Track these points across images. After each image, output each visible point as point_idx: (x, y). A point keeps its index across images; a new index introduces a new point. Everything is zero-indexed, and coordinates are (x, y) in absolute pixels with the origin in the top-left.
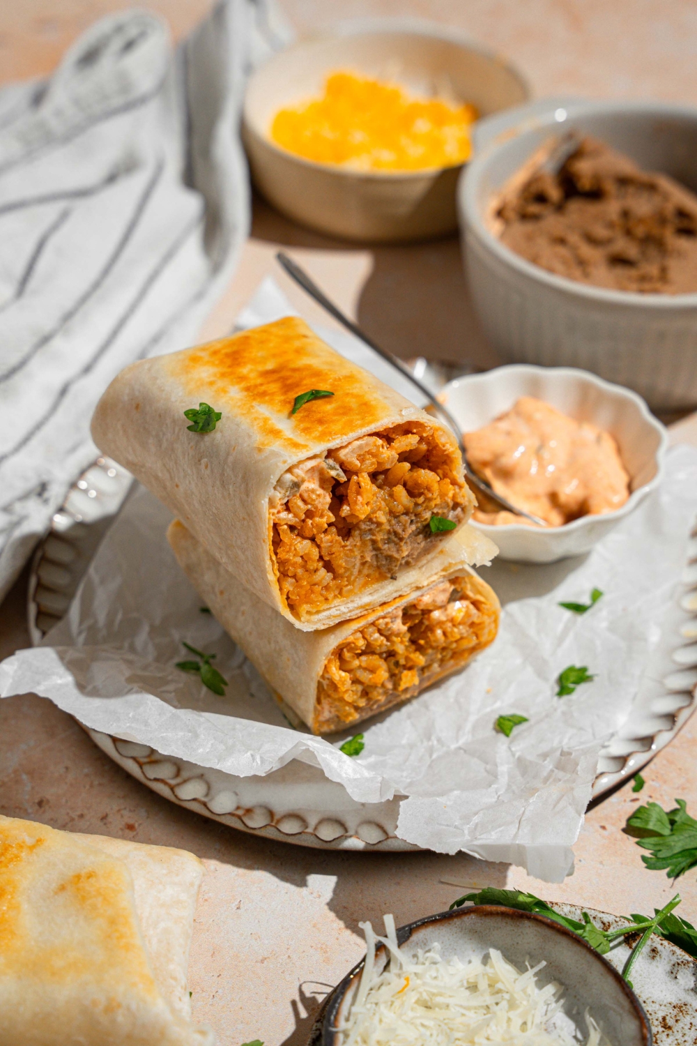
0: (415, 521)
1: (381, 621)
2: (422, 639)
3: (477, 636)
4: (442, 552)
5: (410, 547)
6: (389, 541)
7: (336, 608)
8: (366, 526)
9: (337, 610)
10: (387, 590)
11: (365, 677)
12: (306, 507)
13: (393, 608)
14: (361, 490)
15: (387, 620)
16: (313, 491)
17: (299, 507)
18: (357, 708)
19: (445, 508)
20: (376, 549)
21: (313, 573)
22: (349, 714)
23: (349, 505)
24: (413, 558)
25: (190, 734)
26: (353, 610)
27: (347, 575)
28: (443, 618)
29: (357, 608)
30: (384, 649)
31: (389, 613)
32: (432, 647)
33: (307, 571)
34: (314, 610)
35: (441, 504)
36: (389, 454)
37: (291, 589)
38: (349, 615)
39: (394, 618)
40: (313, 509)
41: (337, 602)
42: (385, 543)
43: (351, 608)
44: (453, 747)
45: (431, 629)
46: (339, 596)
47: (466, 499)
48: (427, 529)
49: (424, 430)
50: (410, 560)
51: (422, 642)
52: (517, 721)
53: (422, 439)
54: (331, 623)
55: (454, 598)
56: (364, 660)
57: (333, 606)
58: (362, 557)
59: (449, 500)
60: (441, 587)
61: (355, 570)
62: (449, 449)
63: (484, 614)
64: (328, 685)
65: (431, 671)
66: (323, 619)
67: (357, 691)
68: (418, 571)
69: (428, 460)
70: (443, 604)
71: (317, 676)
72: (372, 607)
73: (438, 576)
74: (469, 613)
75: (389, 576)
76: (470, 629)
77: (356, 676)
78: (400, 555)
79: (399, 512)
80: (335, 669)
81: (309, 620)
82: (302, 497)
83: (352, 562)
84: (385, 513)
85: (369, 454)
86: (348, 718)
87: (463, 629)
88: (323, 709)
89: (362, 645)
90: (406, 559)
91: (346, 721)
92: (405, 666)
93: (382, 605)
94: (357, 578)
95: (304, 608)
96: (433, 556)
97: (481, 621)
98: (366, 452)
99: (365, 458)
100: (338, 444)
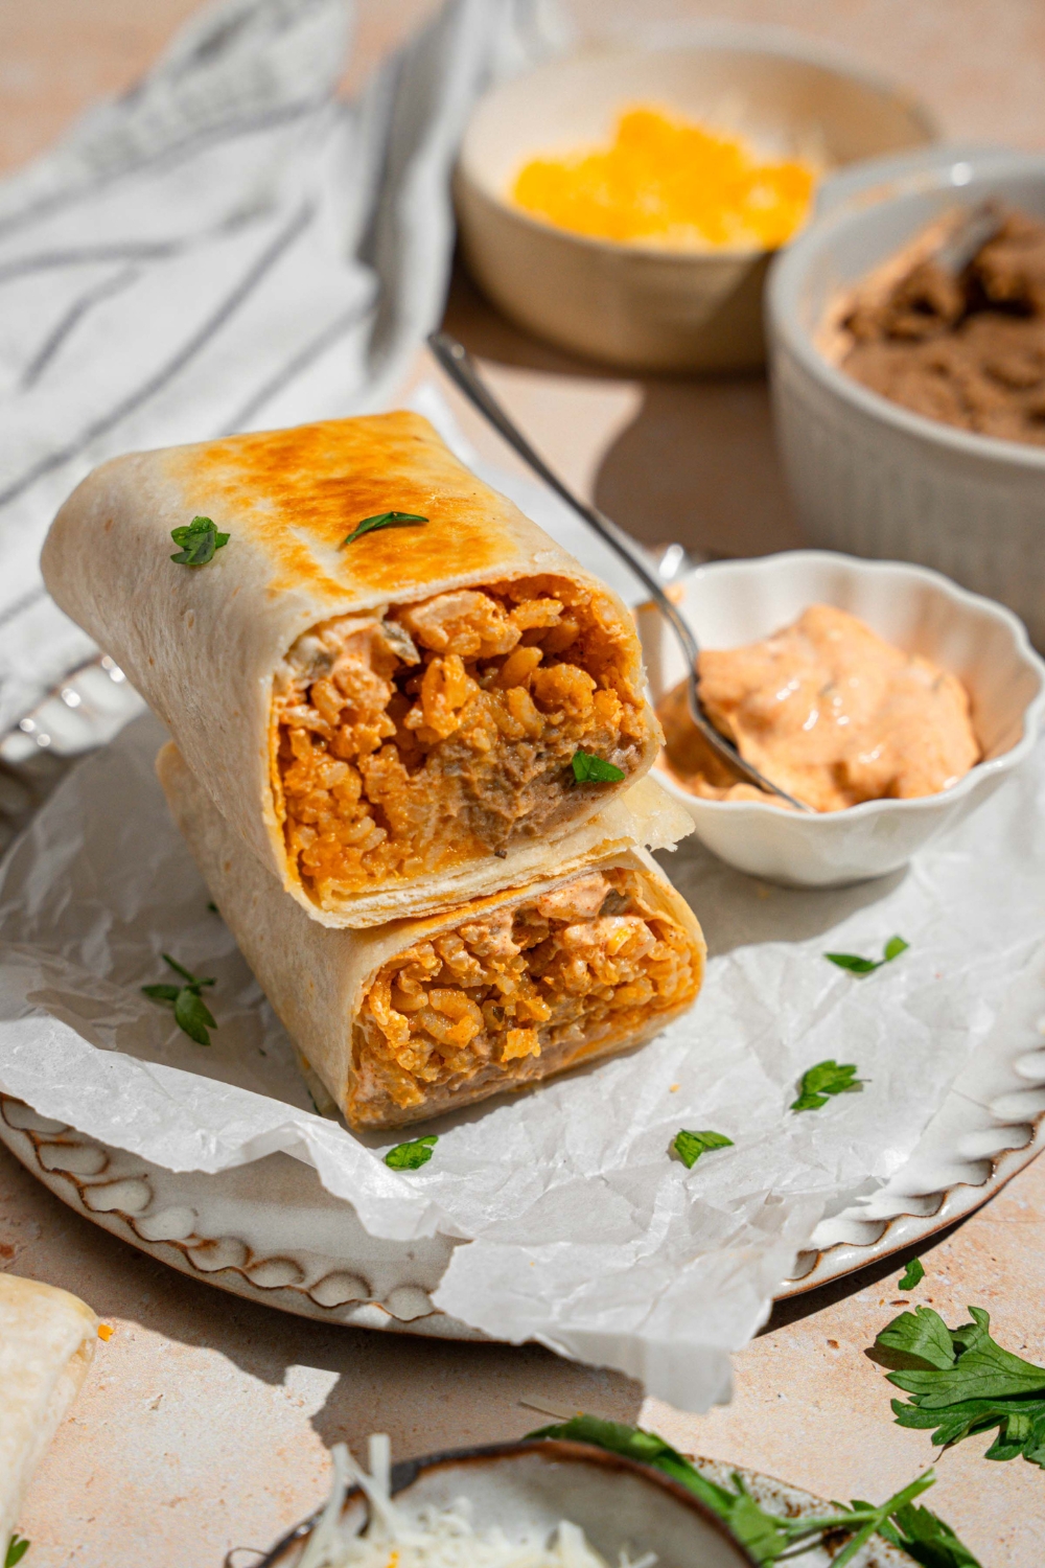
0: (545, 756)
1: (471, 928)
2: (550, 975)
3: (655, 987)
4: (593, 820)
5: (533, 803)
6: (494, 785)
7: (391, 894)
8: (451, 752)
9: (390, 897)
10: (485, 874)
11: (438, 1027)
12: (343, 701)
13: (494, 907)
14: (447, 684)
15: (482, 928)
16: (357, 675)
17: (328, 700)
18: (422, 1085)
19: (605, 742)
20: (470, 797)
21: (348, 823)
22: (407, 1093)
23: (422, 708)
24: (538, 824)
25: (106, 1092)
26: (421, 902)
27: (411, 835)
28: (589, 941)
29: (429, 899)
30: (476, 982)
31: (486, 916)
32: (566, 992)
33: (338, 818)
34: (347, 892)
35: (597, 733)
36: (504, 629)
37: (307, 847)
38: (411, 909)
39: (497, 927)
40: (355, 708)
41: (389, 884)
42: (487, 789)
43: (416, 898)
44: (589, 1175)
45: (565, 958)
46: (396, 873)
47: (646, 730)
48: (568, 775)
49: (573, 595)
50: (533, 825)
51: (549, 980)
52: (711, 1144)
53: (567, 612)
54: (377, 919)
55: (613, 907)
56: (438, 998)
57: (383, 889)
58: (443, 807)
59: (613, 728)
60: (587, 881)
61: (427, 829)
62: (618, 635)
63: (669, 945)
64: (370, 1034)
65: (567, 1038)
66: (362, 911)
67: (422, 1053)
68: (547, 848)
69: (582, 653)
70: (590, 914)
71: (352, 1014)
72: (456, 901)
73: (583, 862)
74: (638, 939)
75: (492, 849)
76: (641, 968)
77: (420, 1024)
78: (513, 814)
79: (516, 736)
80: (383, 1006)
81: (337, 907)
82: (336, 683)
83: (423, 814)
84: (489, 734)
85: (466, 623)
86: (405, 1100)
87: (626, 967)
88: (363, 1078)
89: (434, 969)
90: (524, 823)
91: (404, 1107)
92: (514, 1018)
93: (473, 900)
94: (432, 845)
95: (329, 884)
96: (578, 825)
97: (663, 958)
98: (461, 617)
99: (458, 628)
100: (409, 596)
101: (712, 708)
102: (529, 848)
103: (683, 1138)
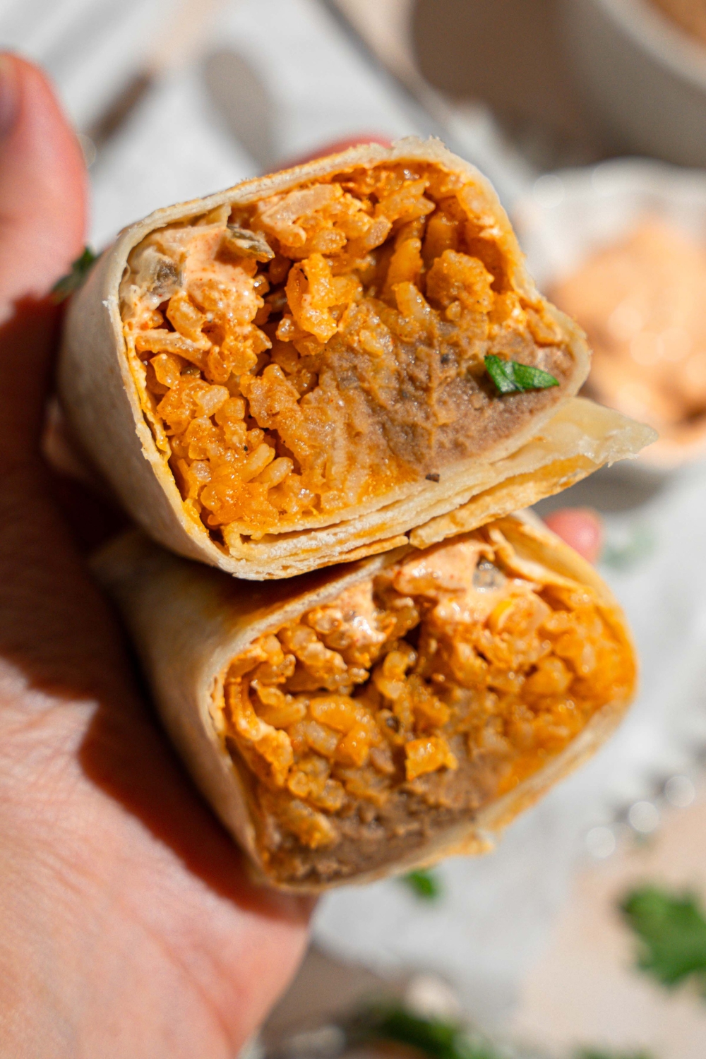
0: (450, 358)
6: (403, 396)
7: (310, 534)
8: (342, 361)
9: (311, 539)
10: (418, 500)
12: (203, 316)
14: (311, 282)
17: (185, 316)
20: (379, 410)
21: (242, 452)
23: (292, 318)
24: (470, 438)
26: (348, 540)
27: (320, 461)
29: (358, 535)
33: (228, 448)
34: (258, 535)
38: (338, 549)
40: (217, 320)
41: (307, 523)
42: (395, 400)
43: (341, 536)
46: (314, 511)
54: (300, 567)
57: (300, 528)
58: (349, 425)
61: (335, 453)
62: (491, 227)
66: (280, 557)
72: (389, 534)
75: (420, 469)
81: (249, 554)
82: (192, 299)
83: (327, 435)
84: (381, 336)
85: (326, 218)
94: (349, 472)
95: (233, 530)
98: (317, 211)
99: (317, 224)
100: (250, 193)
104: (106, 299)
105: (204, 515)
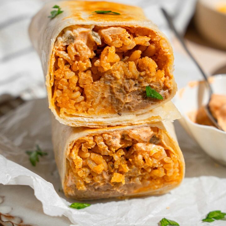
0: (138, 85)
1: (106, 135)
2: (131, 158)
3: (166, 171)
4: (151, 111)
5: (132, 99)
6: (120, 91)
7: (83, 118)
8: (108, 77)
9: (82, 119)
10: (113, 119)
11: (92, 165)
12: (76, 52)
13: (114, 130)
14: (109, 53)
15: (110, 136)
16: (82, 45)
17: (71, 51)
18: (86, 184)
19: (158, 86)
20: (112, 93)
21: (72, 91)
22: (80, 185)
23: (100, 60)
24: (133, 107)
26: (91, 122)
27: (92, 100)
28: (144, 149)
29: (94, 122)
30: (106, 154)
31: (111, 132)
33: (69, 89)
34: (69, 113)
35: (156, 83)
37: (58, 96)
38: (88, 124)
39: (115, 137)
40: (79, 55)
41: (82, 115)
42: (118, 92)
43: (90, 121)
44: (131, 224)
45: (136, 153)
46: (85, 112)
47: (172, 86)
48: (145, 94)
49: (155, 37)
50: (131, 107)
51: (130, 160)
52: (172, 224)
53: (151, 42)
54: (77, 125)
55: (154, 141)
56: (93, 156)
57: (80, 116)
58: (103, 94)
59: (161, 82)
60: (145, 129)
61: (97, 100)
62: (167, 53)
63: (171, 159)
64: (72, 163)
65: (135, 182)
66: (72, 121)
67: (86, 173)
68: (135, 116)
69: (156, 58)
70: (145, 140)
71: (66, 155)
72: (103, 125)
73: (145, 122)
74: (161, 154)
75: (117, 111)
76: (161, 164)
77: (86, 163)
78: (125, 101)
79: (129, 76)
80: (75, 153)
81: (64, 117)
82: (75, 47)
83: (96, 94)
84: (121, 74)
85: (119, 37)
86: (79, 187)
87: (155, 161)
88: (69, 178)
89: (92, 145)
90: (128, 105)
91: (79, 190)
92: (118, 169)
93: (108, 126)
94: (98, 105)
95: (63, 110)
96: (146, 111)
97: (168, 162)
98: (117, 35)
99: (116, 38)
100: (101, 24)
101: (212, 109)
102: (129, 115)
103: (164, 220)
104: (52, 39)
105: (56, 103)
